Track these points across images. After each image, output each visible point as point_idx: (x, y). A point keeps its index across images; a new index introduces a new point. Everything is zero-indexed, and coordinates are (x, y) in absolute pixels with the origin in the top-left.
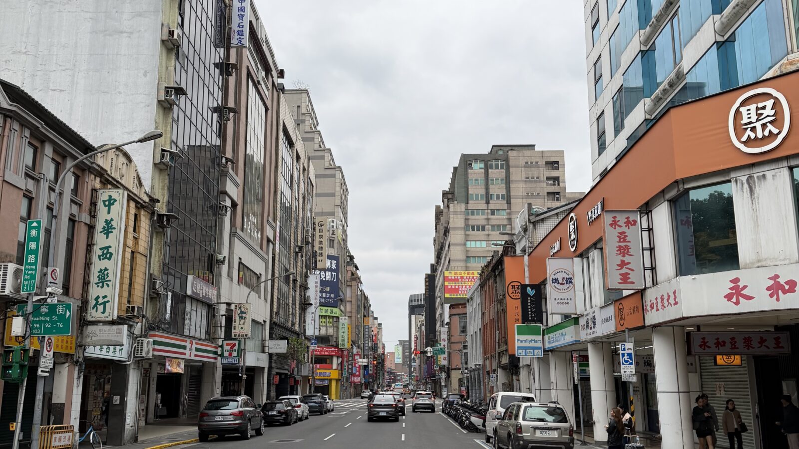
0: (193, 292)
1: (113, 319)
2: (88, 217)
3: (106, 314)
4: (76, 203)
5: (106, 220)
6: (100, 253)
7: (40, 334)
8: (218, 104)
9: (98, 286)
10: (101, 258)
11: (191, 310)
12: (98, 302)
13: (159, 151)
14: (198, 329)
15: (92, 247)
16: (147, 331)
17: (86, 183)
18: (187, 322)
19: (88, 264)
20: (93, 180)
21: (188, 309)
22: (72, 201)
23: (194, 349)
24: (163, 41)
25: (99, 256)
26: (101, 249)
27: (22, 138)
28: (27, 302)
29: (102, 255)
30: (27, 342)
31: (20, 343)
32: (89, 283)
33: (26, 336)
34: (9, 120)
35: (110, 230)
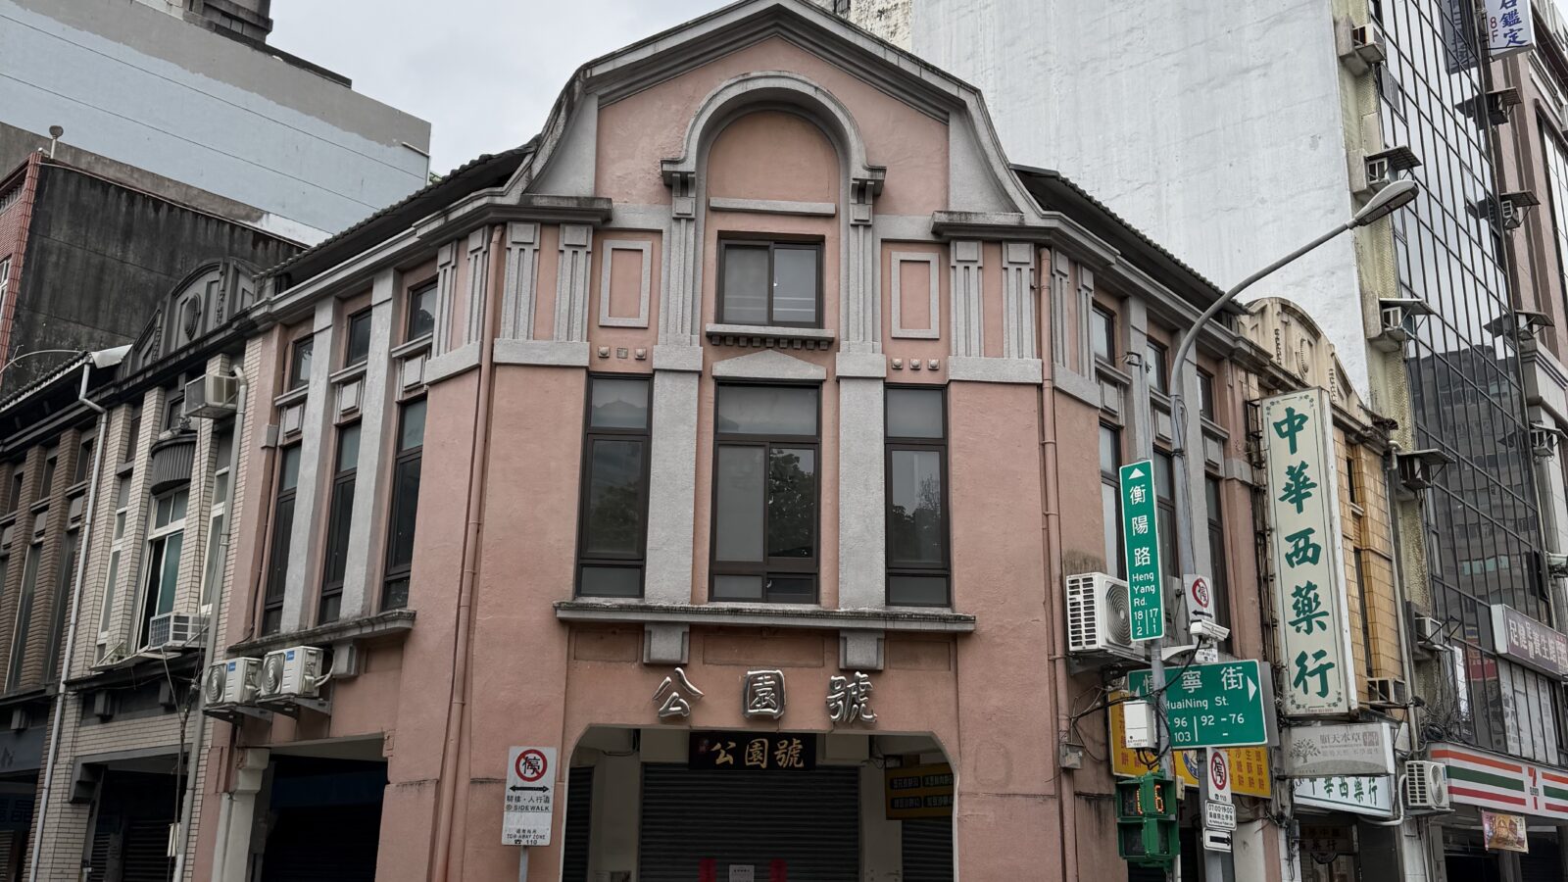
0: (1511, 645)
1: (1349, 708)
2: (1246, 467)
3: (1331, 697)
4: (1215, 437)
5: (1291, 470)
6: (1289, 548)
7: (1193, 742)
8: (1486, 192)
9: (1298, 630)
10: (1295, 559)
11: (1514, 691)
12: (1306, 667)
13: (1374, 307)
14: (1539, 741)
15: (1268, 539)
16: (1424, 743)
17: (1228, 388)
18: (1509, 721)
19: (1266, 580)
20: (1244, 380)
21: (1506, 690)
22: (1206, 432)
23: (1541, 791)
24: (1342, 59)
25: (1289, 557)
26: (1289, 539)
27: (1079, 290)
28: (1150, 666)
29: (1296, 553)
30: (1166, 762)
31: (1150, 765)
32: (1275, 623)
33: (1162, 749)
34: (1046, 253)
35: (1303, 491)
